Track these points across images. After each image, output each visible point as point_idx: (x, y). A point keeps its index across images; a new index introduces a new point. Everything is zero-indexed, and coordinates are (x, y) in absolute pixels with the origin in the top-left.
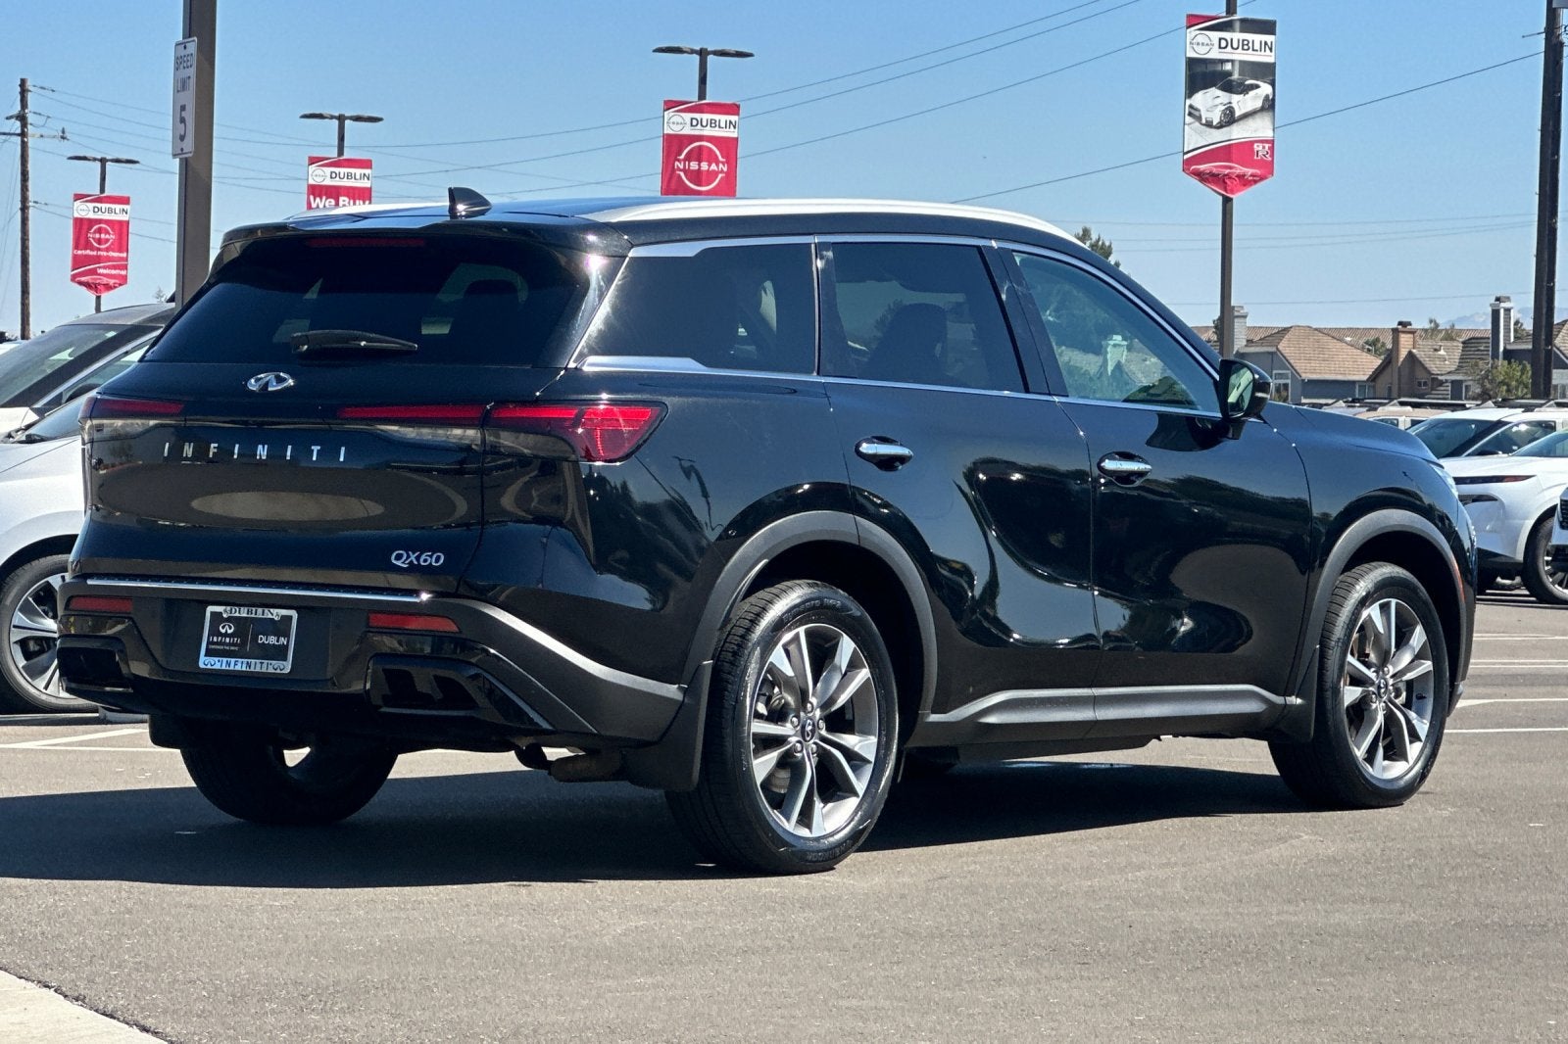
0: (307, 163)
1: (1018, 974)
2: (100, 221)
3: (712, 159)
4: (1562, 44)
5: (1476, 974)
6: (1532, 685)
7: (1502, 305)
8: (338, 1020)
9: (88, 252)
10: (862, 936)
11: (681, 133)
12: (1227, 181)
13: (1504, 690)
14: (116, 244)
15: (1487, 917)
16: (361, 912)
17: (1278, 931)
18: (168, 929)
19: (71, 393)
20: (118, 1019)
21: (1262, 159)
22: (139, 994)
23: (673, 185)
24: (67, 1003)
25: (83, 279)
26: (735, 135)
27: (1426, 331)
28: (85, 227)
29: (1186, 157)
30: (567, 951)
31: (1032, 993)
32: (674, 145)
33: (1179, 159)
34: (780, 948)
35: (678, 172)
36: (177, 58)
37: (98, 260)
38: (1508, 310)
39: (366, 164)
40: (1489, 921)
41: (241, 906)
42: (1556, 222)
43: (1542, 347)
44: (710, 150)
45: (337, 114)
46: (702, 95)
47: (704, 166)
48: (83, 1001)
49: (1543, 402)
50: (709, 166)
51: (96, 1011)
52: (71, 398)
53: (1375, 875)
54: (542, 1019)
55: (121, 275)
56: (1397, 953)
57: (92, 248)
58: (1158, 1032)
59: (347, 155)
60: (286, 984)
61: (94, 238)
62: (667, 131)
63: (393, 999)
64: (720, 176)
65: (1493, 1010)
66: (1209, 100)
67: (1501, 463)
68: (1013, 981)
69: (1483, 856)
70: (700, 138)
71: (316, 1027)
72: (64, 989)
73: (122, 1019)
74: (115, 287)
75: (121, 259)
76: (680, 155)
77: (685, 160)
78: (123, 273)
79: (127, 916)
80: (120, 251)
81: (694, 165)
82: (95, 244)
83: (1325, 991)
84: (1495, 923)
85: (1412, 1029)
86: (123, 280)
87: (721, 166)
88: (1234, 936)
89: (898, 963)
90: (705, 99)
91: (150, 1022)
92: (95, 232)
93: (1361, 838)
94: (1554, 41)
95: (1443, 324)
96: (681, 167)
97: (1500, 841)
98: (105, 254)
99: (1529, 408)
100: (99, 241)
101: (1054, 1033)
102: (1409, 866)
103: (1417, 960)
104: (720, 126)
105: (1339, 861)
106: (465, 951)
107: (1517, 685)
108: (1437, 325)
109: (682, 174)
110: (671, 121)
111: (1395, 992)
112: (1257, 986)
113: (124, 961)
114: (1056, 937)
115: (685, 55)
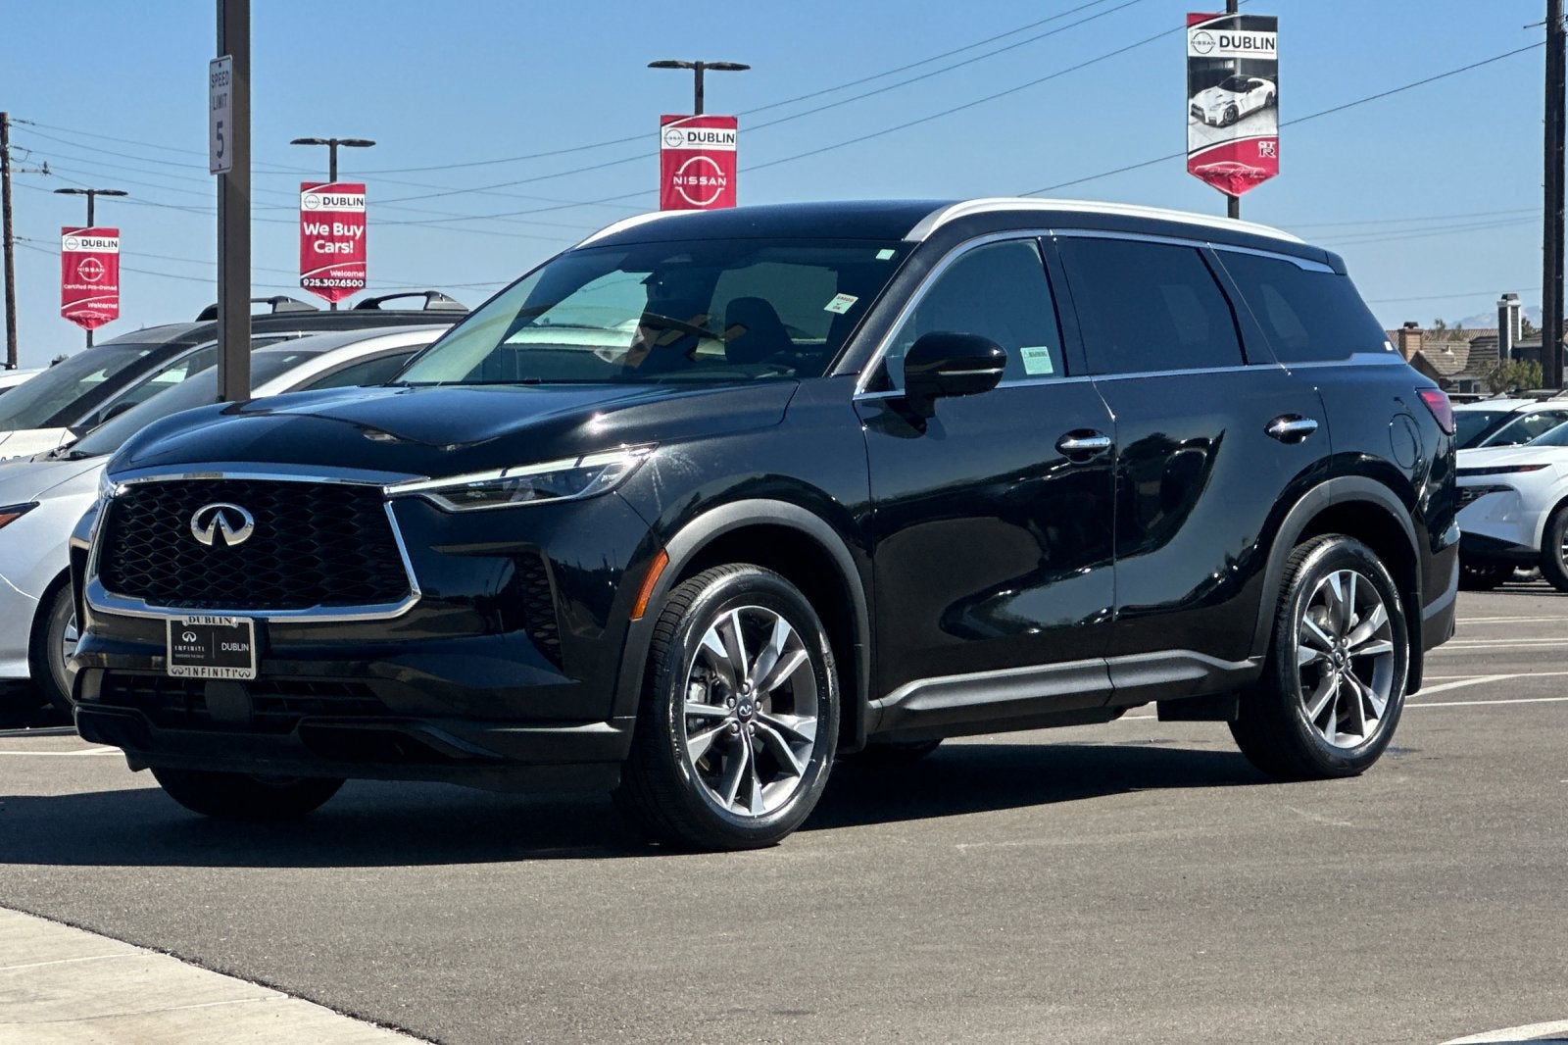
0: (299, 189)
1: (1082, 920)
2: (89, 255)
3: (711, 173)
4: (1563, 34)
5: (1517, 908)
6: (1556, 661)
7: (1509, 303)
8: (442, 973)
9: (79, 287)
10: (928, 893)
11: (680, 148)
12: (1233, 180)
13: (1527, 666)
14: (106, 276)
15: (1524, 861)
16: (446, 885)
17: (1326, 877)
18: (265, 903)
19: (107, 413)
20: (237, 977)
21: (1267, 158)
22: (251, 956)
23: (673, 200)
24: (185, 965)
25: (74, 314)
26: (733, 149)
27: (1432, 332)
28: (74, 263)
29: (1191, 157)
30: (649, 913)
31: (1097, 934)
32: (672, 160)
33: (1184, 160)
34: (852, 905)
35: (677, 188)
36: (212, 76)
37: (88, 293)
38: (1515, 308)
39: (359, 189)
40: (1526, 864)
41: (329, 883)
42: (1563, 213)
43: (1552, 340)
44: (708, 164)
45: (328, 139)
46: (699, 109)
47: (703, 181)
48: (200, 962)
49: (1556, 391)
50: (708, 180)
51: (214, 970)
52: (109, 417)
53: (1415, 829)
54: (636, 968)
55: (113, 309)
56: (1440, 892)
57: (82, 282)
58: (1220, 964)
59: (340, 180)
60: (387, 945)
61: (84, 273)
62: (665, 146)
63: (491, 955)
64: (719, 190)
65: (1534, 937)
66: (1214, 100)
67: (1515, 453)
68: (1077, 925)
69: (1518, 810)
70: (698, 153)
71: (423, 979)
72: (180, 953)
73: (240, 976)
74: (107, 321)
75: (112, 292)
76: (679, 170)
77: (683, 175)
78: (114, 306)
79: (223, 893)
80: (111, 285)
81: (693, 180)
82: (86, 279)
83: (1375, 926)
84: (1533, 866)
85: (1459, 954)
86: (114, 314)
87: (720, 180)
88: (1285, 883)
89: (966, 914)
90: (702, 113)
91: (267, 978)
92: (85, 266)
93: (1398, 797)
94: (1556, 31)
95: (1450, 325)
96: (680, 182)
97: (1533, 796)
98: (95, 287)
99: (1542, 399)
100: (89, 275)
101: (1121, 967)
102: (1447, 820)
103: (1460, 898)
104: (717, 140)
105: (1379, 818)
106: (551, 916)
107: (1541, 661)
108: (1443, 326)
109: (681, 189)
110: (669, 135)
111: (1441, 925)
112: (1309, 923)
113: (230, 930)
114: (1115, 888)
115: (682, 69)
